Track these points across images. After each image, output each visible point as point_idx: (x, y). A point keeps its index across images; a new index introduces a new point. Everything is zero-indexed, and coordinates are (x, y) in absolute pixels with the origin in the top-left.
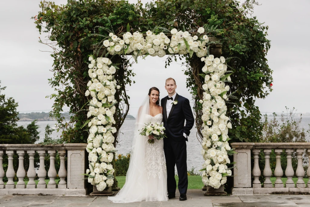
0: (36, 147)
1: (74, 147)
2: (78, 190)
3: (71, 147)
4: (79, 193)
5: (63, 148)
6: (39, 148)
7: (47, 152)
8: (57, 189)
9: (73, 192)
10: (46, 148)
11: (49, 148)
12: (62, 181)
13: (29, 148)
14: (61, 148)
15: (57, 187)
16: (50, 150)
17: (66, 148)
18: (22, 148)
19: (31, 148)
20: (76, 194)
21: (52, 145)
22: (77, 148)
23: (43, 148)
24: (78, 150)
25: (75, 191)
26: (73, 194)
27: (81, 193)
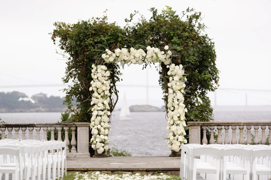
0: (56, 125)
1: (82, 125)
2: (85, 153)
3: (80, 125)
4: (86, 155)
5: (74, 125)
6: (58, 126)
7: (63, 128)
8: (70, 153)
9: (81, 154)
10: (63, 126)
11: (65, 126)
12: (74, 148)
13: (51, 126)
14: (72, 125)
15: (70, 152)
16: (65, 127)
17: (77, 125)
18: (46, 126)
19: (53, 126)
20: (83, 156)
21: (66, 124)
22: (84, 125)
23: (61, 126)
24: (84, 127)
25: (83, 154)
26: (81, 156)
27: (87, 155)
